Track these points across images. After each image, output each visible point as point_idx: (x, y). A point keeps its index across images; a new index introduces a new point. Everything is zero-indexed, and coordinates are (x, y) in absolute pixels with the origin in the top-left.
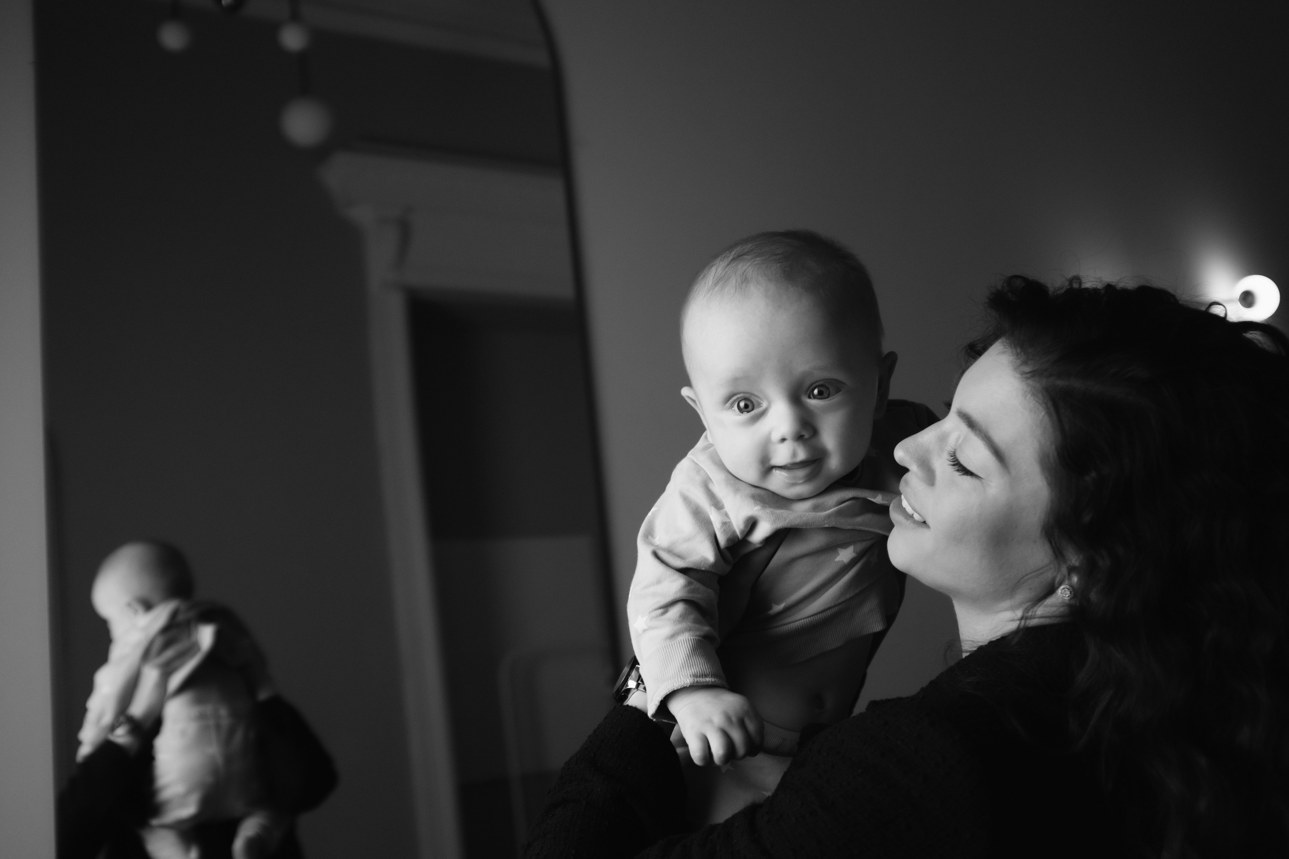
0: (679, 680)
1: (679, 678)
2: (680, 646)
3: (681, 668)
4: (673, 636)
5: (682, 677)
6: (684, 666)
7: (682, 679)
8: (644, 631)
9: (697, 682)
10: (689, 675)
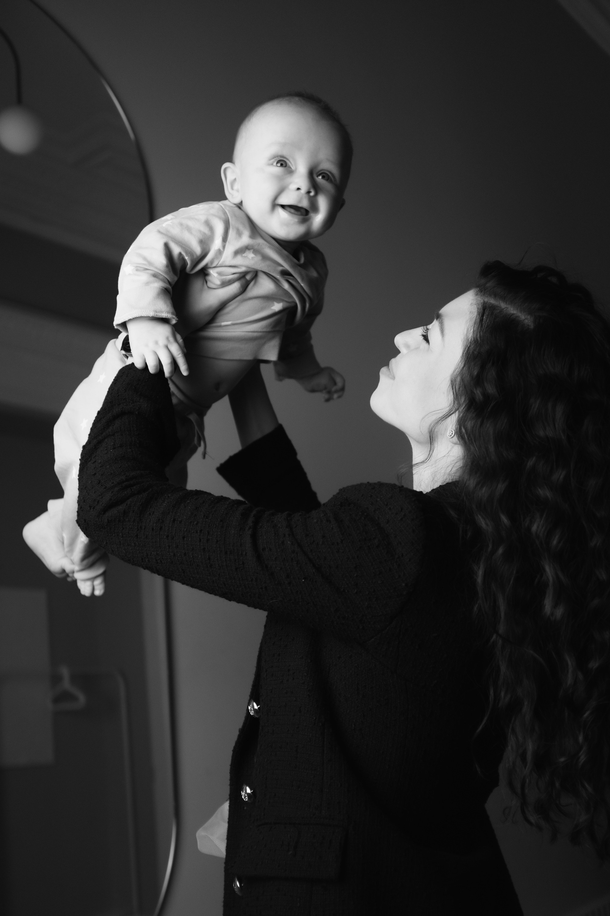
0: (146, 311)
1: (146, 310)
2: (150, 290)
3: (148, 304)
4: (147, 284)
5: (148, 310)
6: (150, 304)
7: (148, 311)
8: (130, 274)
9: (157, 315)
10: (152, 310)
